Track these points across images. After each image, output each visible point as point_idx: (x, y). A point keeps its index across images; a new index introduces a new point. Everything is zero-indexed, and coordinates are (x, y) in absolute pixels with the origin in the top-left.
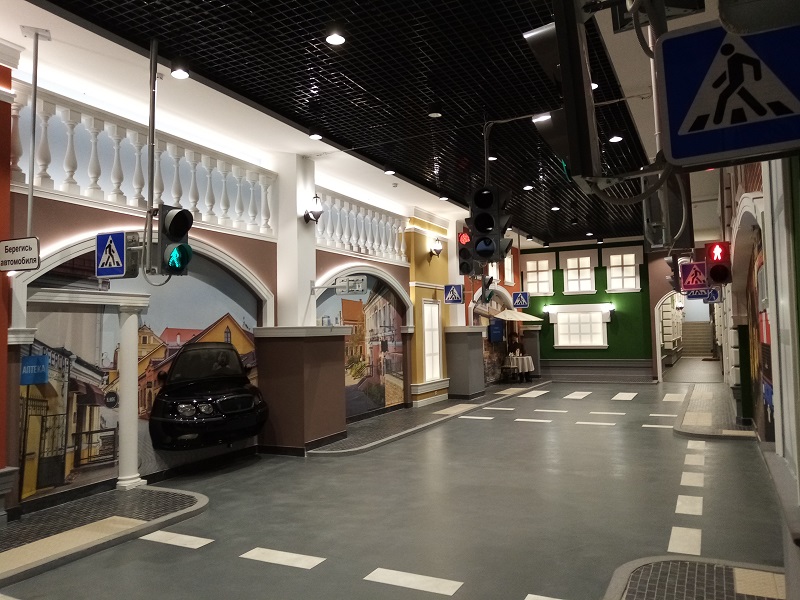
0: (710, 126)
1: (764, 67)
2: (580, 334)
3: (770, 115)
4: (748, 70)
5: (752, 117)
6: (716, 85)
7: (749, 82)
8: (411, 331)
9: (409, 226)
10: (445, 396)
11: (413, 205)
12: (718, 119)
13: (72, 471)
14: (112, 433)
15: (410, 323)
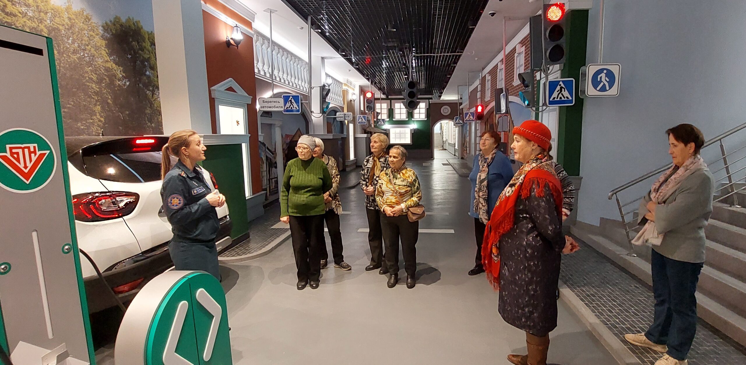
0: (556, 99)
1: (566, 89)
2: (400, 138)
3: (566, 99)
4: (563, 89)
5: (563, 99)
6: (558, 91)
7: (563, 92)
8: (345, 136)
9: (344, 87)
10: (355, 166)
11: (347, 78)
12: (557, 98)
13: (269, 195)
14: (276, 179)
15: (345, 133)
